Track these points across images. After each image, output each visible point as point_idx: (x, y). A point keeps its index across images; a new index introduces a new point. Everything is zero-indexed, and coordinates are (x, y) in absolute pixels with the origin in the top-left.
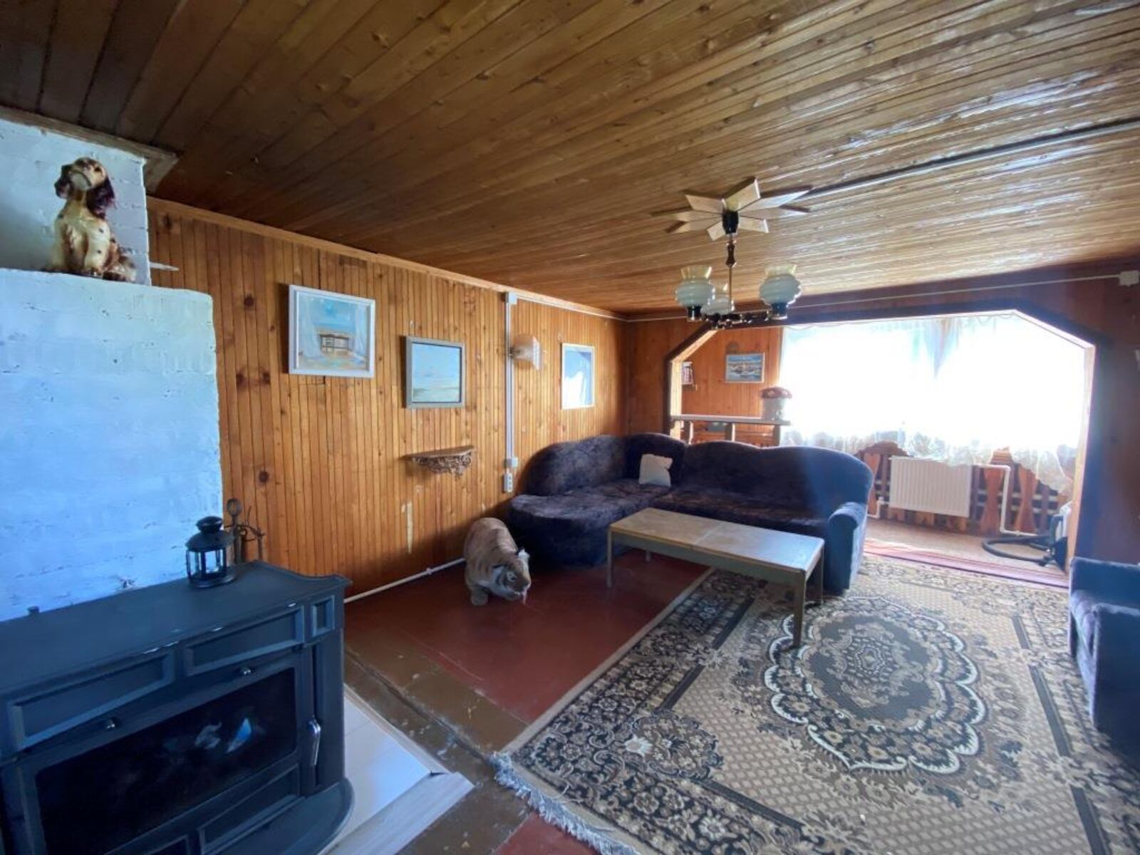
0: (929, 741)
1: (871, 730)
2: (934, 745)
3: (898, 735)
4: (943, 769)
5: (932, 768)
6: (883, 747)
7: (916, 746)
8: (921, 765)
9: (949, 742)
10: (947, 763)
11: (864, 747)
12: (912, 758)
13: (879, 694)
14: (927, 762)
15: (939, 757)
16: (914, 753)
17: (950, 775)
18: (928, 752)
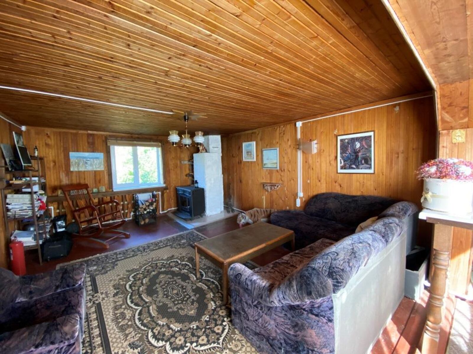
0: (139, 279)
1: (154, 271)
2: (137, 279)
3: (147, 275)
4: (133, 275)
5: (135, 273)
6: (148, 270)
7: (142, 275)
8: (138, 272)
9: (134, 282)
10: (133, 277)
11: (152, 267)
12: (141, 272)
13: (161, 282)
14: (137, 274)
15: (135, 277)
16: (141, 274)
17: (130, 275)
18: (138, 276)
